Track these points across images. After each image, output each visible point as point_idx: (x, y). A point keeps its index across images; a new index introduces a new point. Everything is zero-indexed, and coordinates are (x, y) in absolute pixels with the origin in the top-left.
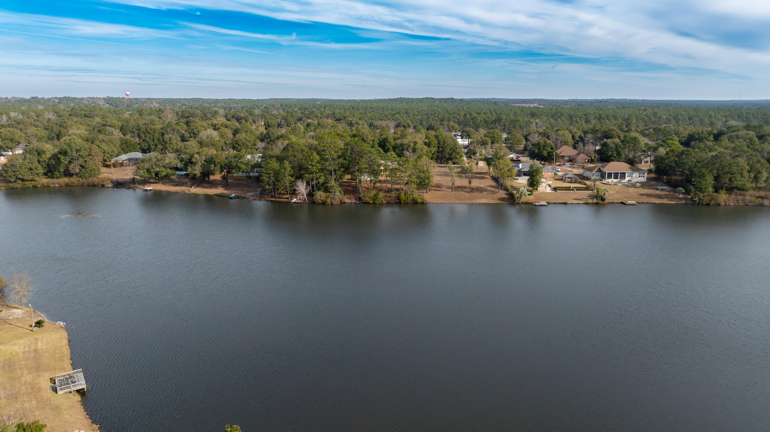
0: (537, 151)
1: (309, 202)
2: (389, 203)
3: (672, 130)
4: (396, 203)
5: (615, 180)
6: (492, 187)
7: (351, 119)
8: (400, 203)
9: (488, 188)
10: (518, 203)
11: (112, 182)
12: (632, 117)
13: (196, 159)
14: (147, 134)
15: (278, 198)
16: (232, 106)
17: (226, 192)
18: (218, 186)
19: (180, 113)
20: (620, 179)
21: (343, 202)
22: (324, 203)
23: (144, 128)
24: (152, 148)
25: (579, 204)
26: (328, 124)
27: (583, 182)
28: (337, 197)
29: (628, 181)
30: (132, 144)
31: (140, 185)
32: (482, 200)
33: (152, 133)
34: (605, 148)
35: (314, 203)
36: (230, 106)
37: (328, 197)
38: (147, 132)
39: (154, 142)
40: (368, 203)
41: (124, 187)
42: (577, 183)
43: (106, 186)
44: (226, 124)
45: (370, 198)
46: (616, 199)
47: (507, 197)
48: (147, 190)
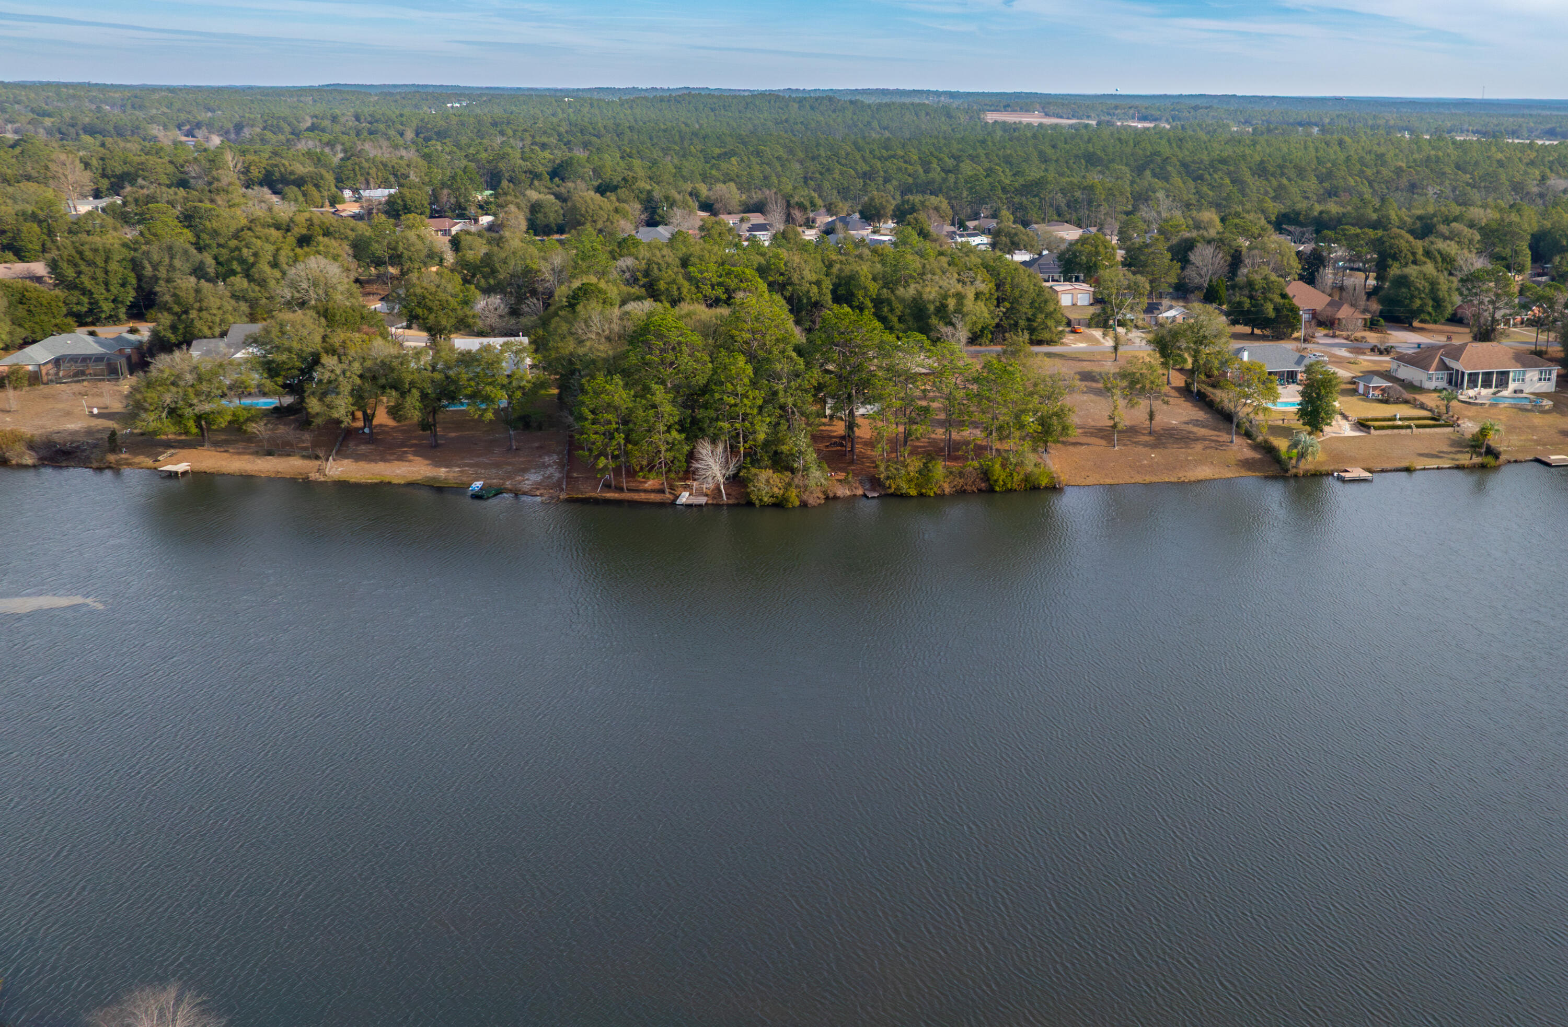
0: (1247, 303)
1: (730, 502)
2: (961, 493)
3: (1525, 231)
4: (980, 490)
5: (1485, 392)
6: (1196, 423)
7: (649, 187)
8: (991, 490)
9: (1191, 428)
10: (1296, 476)
11: (31, 445)
12: (1339, 169)
13: (332, 371)
14: (83, 267)
15: (629, 490)
16: (199, 118)
17: (442, 472)
18: (405, 452)
19: (94, 162)
20: (1496, 387)
21: (831, 495)
22: (779, 504)
23: (70, 248)
24: (105, 308)
25: (1442, 468)
26: (601, 208)
27: (1415, 400)
28: (812, 483)
29: (1515, 392)
30: (45, 302)
31: (138, 454)
32: (1199, 469)
33: (100, 262)
34: (1403, 290)
35: (750, 504)
36: (195, 118)
37: (789, 484)
38: (82, 259)
39: (108, 290)
40: (904, 497)
41: (84, 462)
42: (1400, 403)
43: (14, 462)
44: (323, 223)
45: (910, 481)
46: (1517, 451)
47: (1257, 456)
48: (172, 475)
